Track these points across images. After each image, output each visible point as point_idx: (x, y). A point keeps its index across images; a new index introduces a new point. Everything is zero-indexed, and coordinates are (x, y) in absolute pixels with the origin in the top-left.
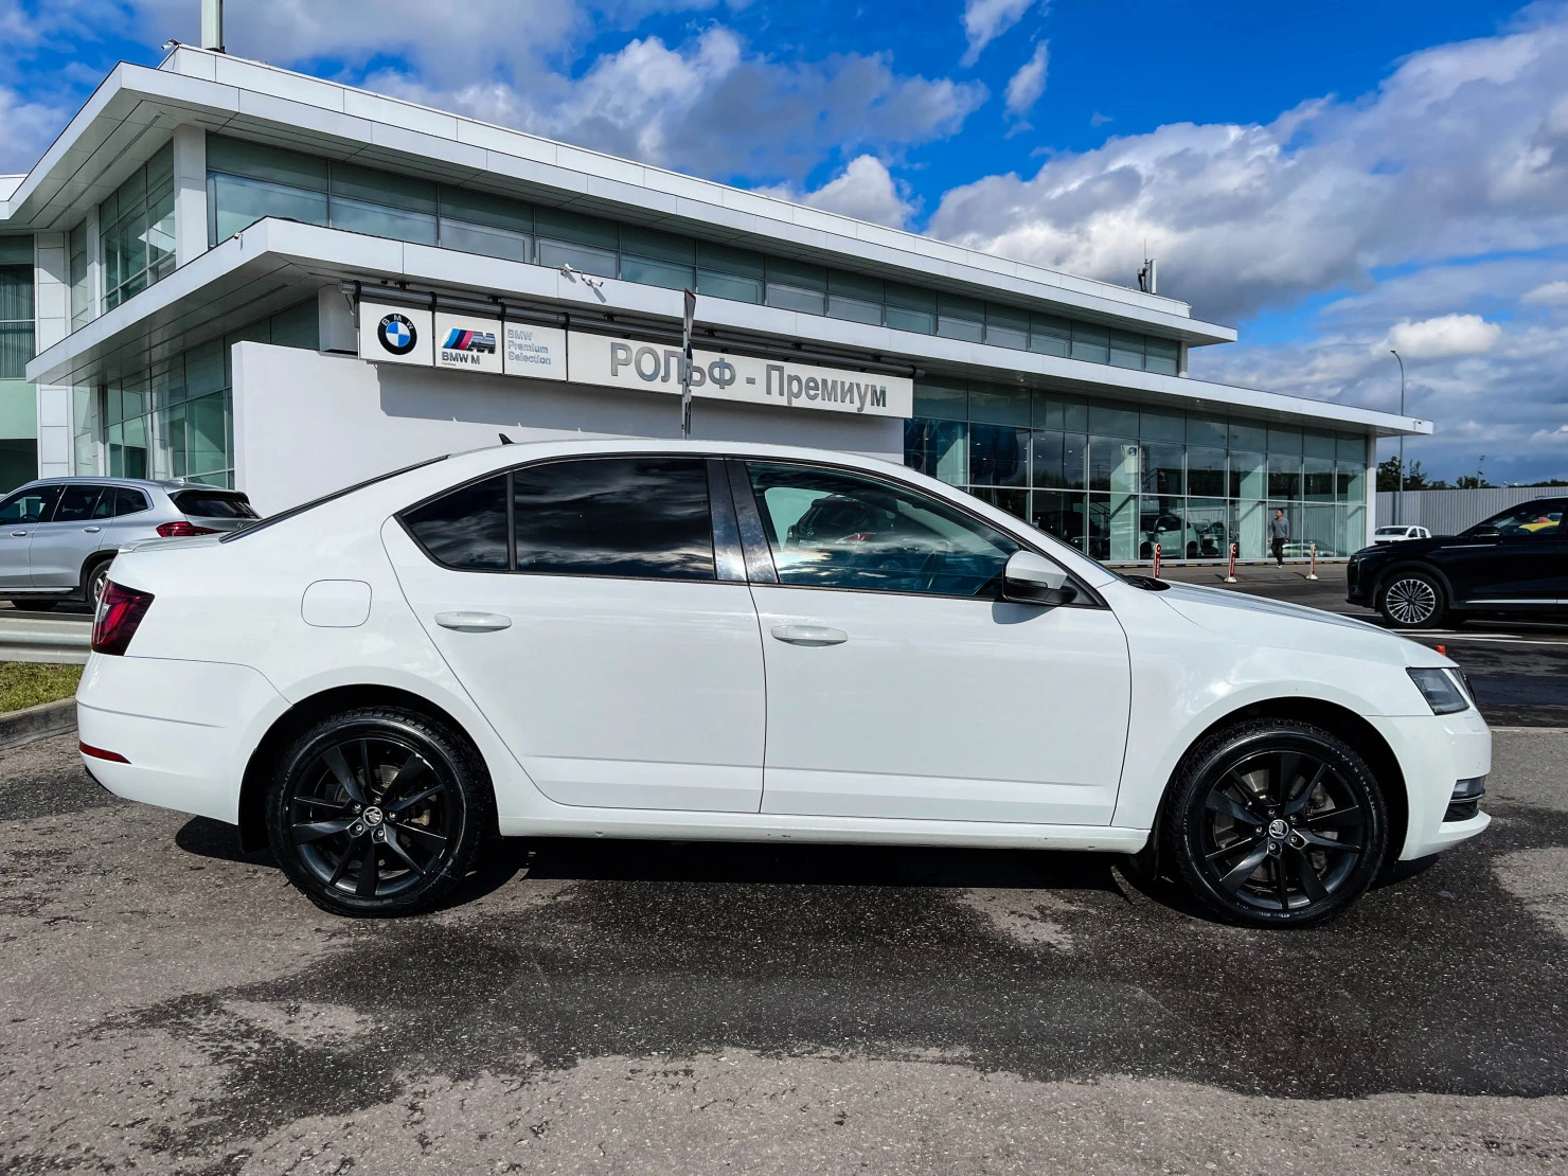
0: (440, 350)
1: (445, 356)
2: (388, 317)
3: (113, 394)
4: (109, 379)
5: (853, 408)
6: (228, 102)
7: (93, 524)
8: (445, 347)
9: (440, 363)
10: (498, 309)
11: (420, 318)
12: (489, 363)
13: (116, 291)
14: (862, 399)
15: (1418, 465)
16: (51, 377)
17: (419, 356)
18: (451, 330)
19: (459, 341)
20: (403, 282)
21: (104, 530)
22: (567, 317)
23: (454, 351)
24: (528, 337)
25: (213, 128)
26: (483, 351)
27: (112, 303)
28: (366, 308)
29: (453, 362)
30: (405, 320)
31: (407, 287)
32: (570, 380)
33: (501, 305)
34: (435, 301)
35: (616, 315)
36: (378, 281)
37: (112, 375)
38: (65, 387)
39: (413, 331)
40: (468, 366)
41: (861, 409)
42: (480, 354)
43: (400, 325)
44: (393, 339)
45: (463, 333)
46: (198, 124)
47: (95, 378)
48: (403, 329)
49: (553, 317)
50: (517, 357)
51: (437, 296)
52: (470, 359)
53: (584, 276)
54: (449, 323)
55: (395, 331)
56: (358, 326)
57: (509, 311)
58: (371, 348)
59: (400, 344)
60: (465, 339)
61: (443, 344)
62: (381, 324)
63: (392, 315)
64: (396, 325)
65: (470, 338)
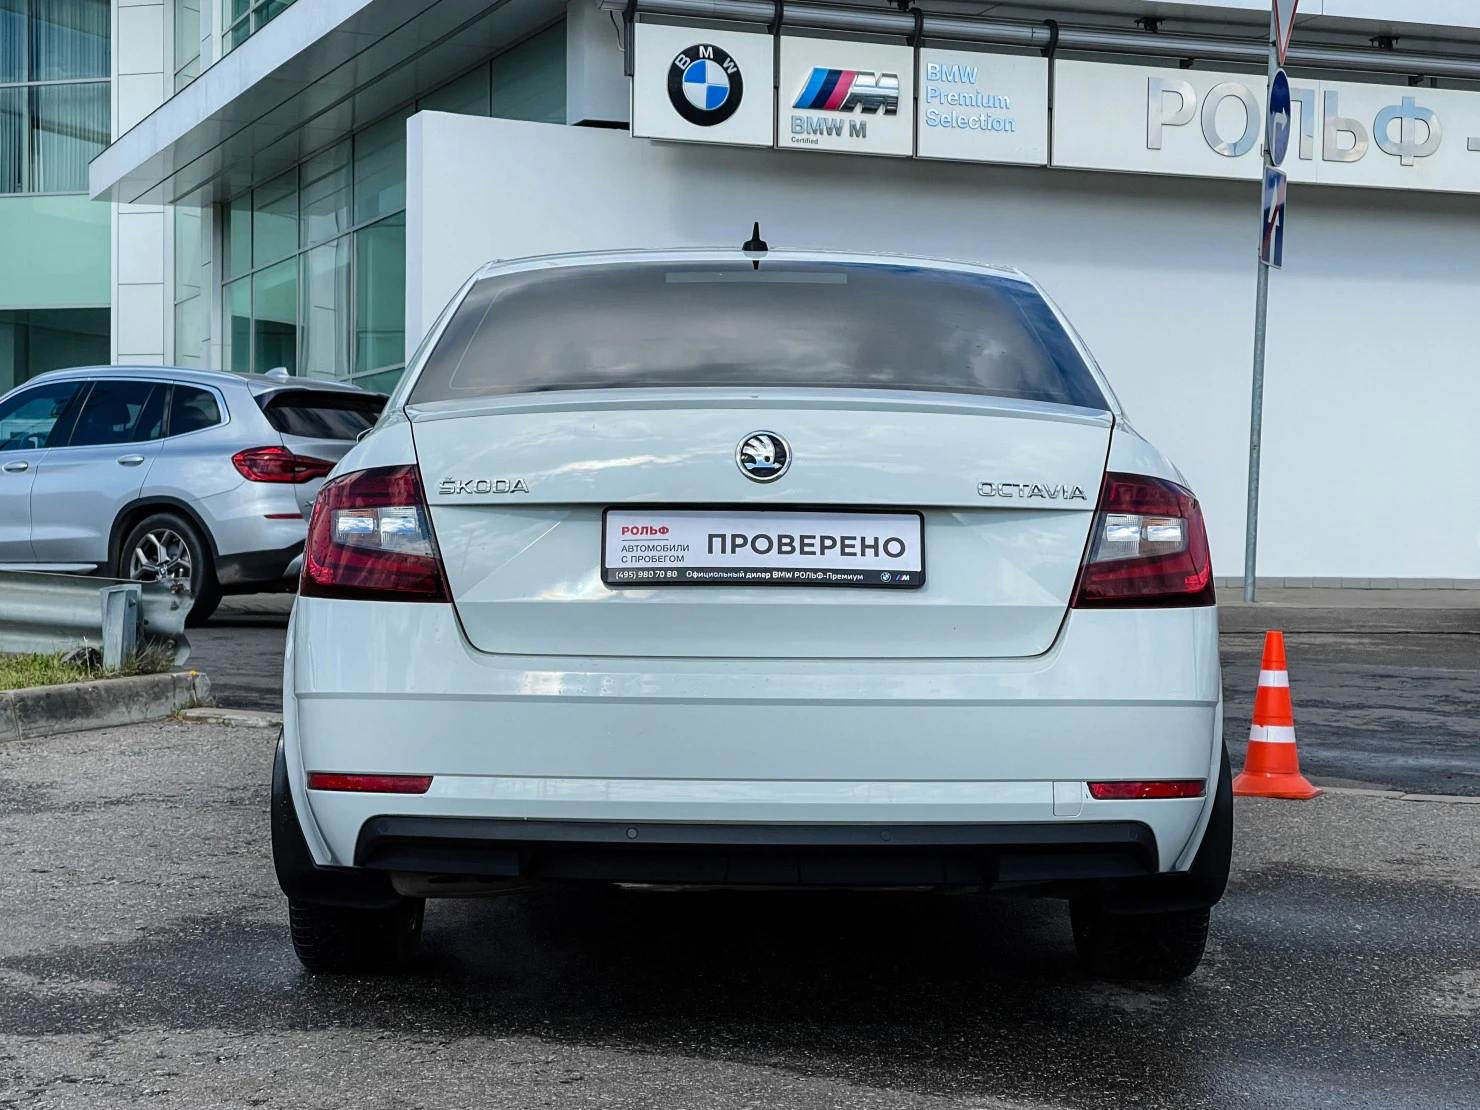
0: (789, 115)
1: (797, 126)
2: (686, 53)
3: (239, 217)
4: (234, 191)
7: (132, 449)
8: (797, 106)
9: (787, 140)
10: (907, 22)
11: (749, 51)
12: (886, 136)
13: (248, 17)
16: (133, 188)
17: (746, 127)
18: (810, 71)
19: (826, 93)
21: (149, 462)
22: (1054, 29)
23: (816, 115)
24: (967, 77)
26: (874, 111)
27: (240, 34)
28: (645, 33)
29: (812, 137)
30: (720, 56)
32: (1057, 162)
33: (916, 15)
34: (778, 12)
35: (1161, 19)
37: (239, 181)
38: (160, 208)
39: (736, 79)
40: (845, 143)
42: (868, 117)
43: (712, 66)
44: (696, 94)
45: (834, 75)
47: (209, 187)
48: (716, 75)
49: (1024, 32)
50: (946, 124)
52: (846, 130)
54: (807, 58)
55: (699, 76)
56: (630, 72)
57: (929, 24)
58: (654, 115)
59: (709, 103)
60: (838, 88)
61: (794, 99)
62: (674, 65)
63: (696, 48)
64: (703, 67)
65: (849, 85)
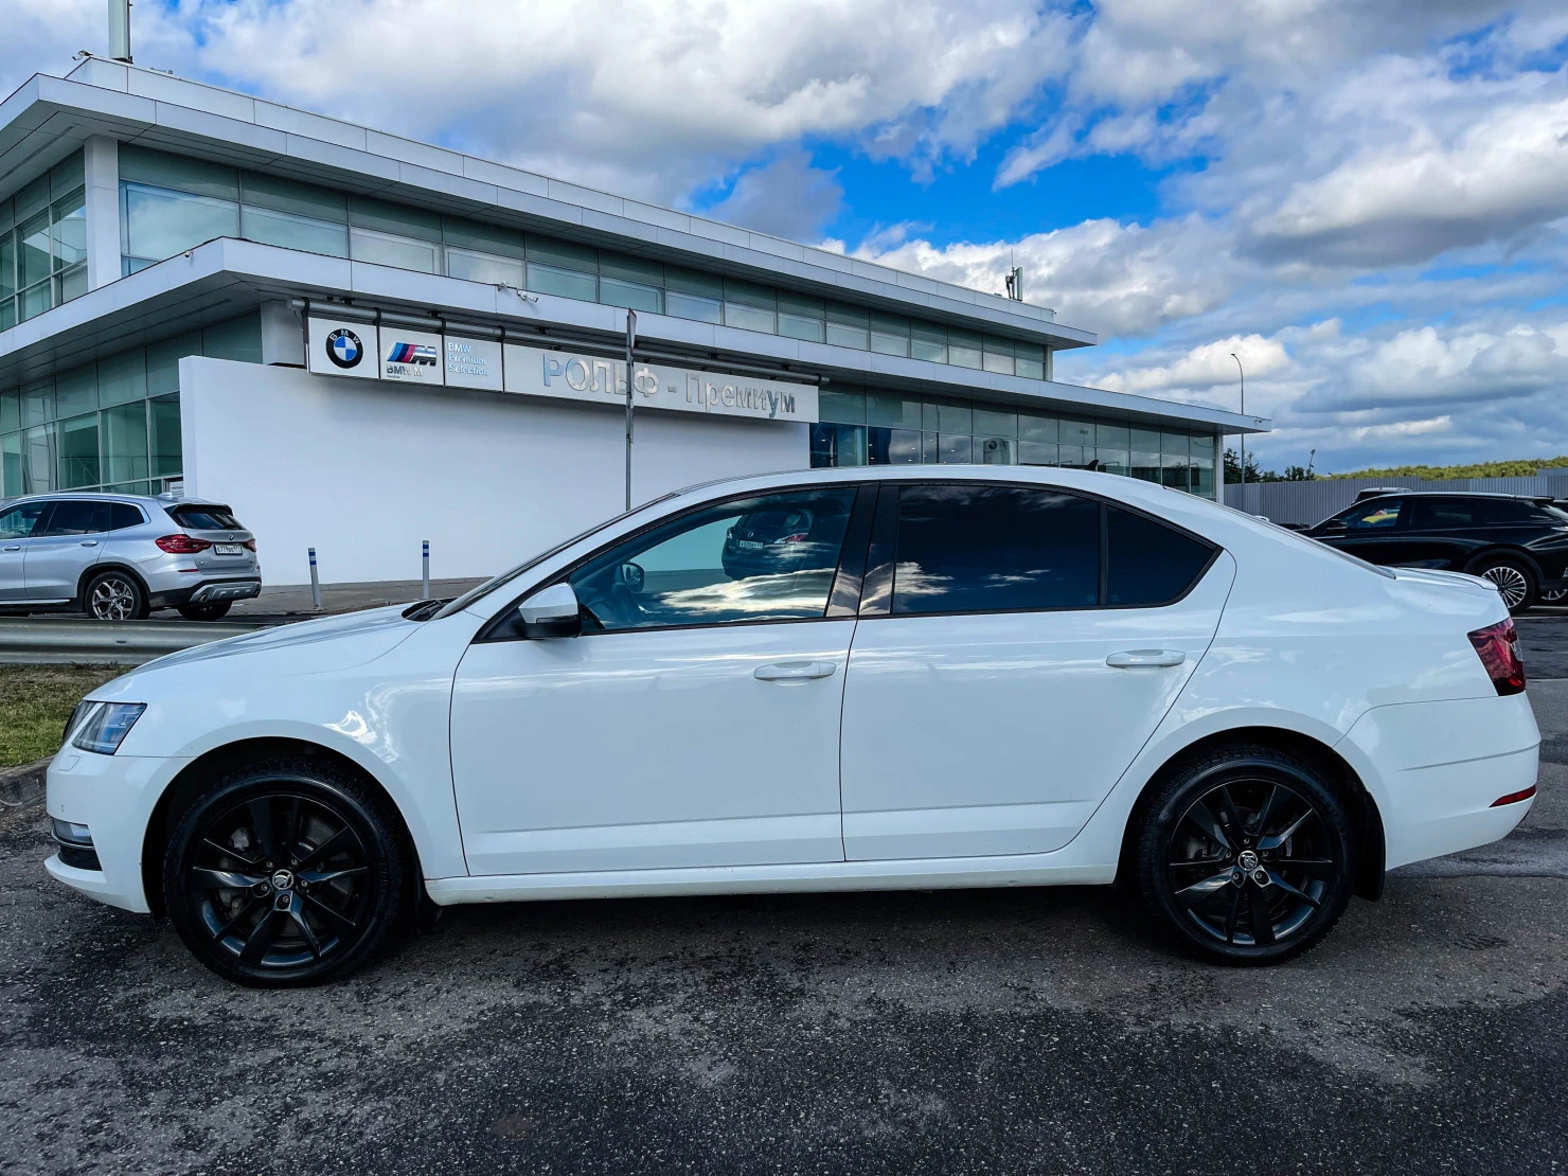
0: (385, 364)
1: (389, 370)
2: (335, 332)
3: (9, 402)
4: (3, 387)
5: (765, 415)
6: (144, 114)
7: (89, 538)
8: (389, 361)
9: (385, 376)
10: (438, 323)
11: (365, 333)
12: (431, 376)
13: (12, 298)
14: (774, 405)
15: (1250, 456)
17: (366, 369)
18: (395, 343)
19: (403, 354)
20: (348, 299)
21: (101, 544)
22: (503, 330)
23: (398, 364)
25: (125, 138)
26: (425, 364)
28: (313, 323)
29: (397, 375)
30: (352, 335)
31: (353, 303)
32: (507, 390)
33: (442, 320)
34: (379, 316)
36: (325, 297)
37: (8, 383)
39: (359, 346)
40: (412, 378)
41: (772, 415)
43: (347, 340)
44: (341, 353)
45: (406, 347)
46: (112, 135)
48: (350, 344)
49: (490, 331)
50: (458, 371)
51: (382, 311)
52: (413, 371)
53: (520, 292)
54: (393, 338)
55: (342, 344)
56: (306, 340)
57: (449, 325)
58: (320, 362)
59: (347, 357)
60: (408, 353)
61: (387, 358)
62: (329, 339)
63: (340, 331)
64: (343, 340)
65: (413, 351)
